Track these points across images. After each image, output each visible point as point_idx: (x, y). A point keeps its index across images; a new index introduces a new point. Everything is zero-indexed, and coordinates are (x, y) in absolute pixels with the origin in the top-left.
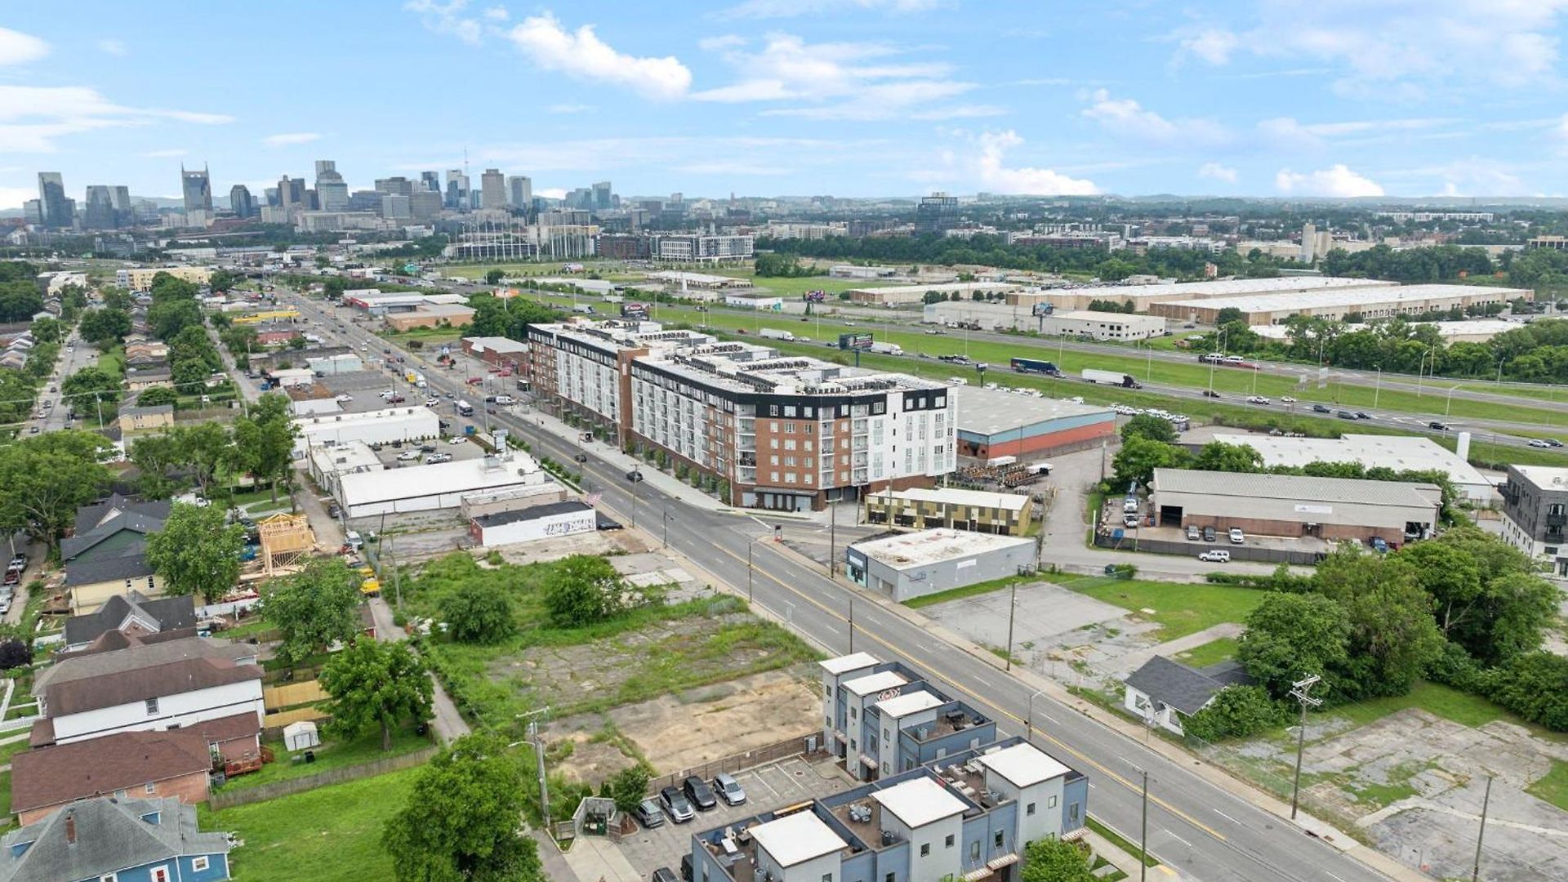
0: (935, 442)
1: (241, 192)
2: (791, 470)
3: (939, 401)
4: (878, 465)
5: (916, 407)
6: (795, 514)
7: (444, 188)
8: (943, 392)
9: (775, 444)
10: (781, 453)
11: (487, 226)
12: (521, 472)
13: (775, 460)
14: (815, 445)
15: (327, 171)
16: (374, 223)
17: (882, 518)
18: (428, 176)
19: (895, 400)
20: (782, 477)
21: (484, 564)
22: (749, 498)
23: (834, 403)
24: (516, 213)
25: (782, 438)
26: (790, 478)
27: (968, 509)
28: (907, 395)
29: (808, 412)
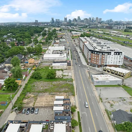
0: (119, 60)
1: (70, 20)
2: (95, 61)
3: (120, 54)
4: (109, 62)
5: (116, 54)
6: (95, 68)
7: (92, 20)
8: (121, 53)
9: (93, 57)
10: (94, 58)
11: (95, 24)
12: (64, 56)
13: (93, 59)
14: (99, 58)
15: (79, 17)
16: (82, 24)
17: (105, 71)
18: (90, 18)
19: (113, 53)
20: (94, 62)
21: (50, 68)
22: (90, 64)
23: (103, 52)
24: (99, 23)
25: (94, 56)
26: (95, 62)
27: (118, 72)
28: (115, 52)
29: (98, 53)
